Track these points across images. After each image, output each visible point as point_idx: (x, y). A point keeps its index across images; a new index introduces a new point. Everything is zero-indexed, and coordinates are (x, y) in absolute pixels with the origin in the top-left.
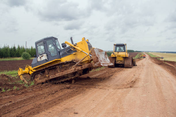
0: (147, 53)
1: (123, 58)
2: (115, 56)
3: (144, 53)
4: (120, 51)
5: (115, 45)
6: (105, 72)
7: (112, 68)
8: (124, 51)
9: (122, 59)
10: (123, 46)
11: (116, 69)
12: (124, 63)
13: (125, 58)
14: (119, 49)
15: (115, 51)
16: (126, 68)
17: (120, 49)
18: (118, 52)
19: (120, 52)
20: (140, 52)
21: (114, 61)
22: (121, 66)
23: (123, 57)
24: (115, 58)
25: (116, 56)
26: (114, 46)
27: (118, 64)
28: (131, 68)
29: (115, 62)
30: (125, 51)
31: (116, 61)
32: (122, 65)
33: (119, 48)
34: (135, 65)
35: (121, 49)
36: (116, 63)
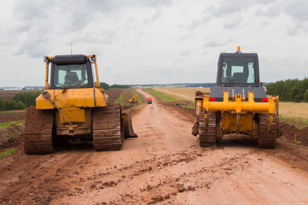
0: (149, 88)
1: (86, 112)
2: (52, 107)
3: (139, 91)
4: (73, 83)
5: (48, 60)
6: (15, 179)
7: (43, 158)
8: (86, 82)
9: (81, 117)
10: (84, 62)
11: (61, 159)
12: (89, 131)
13: (94, 112)
14: (67, 77)
15: (53, 86)
16: (100, 150)
17: (71, 78)
18: (65, 89)
19: (73, 87)
20: (126, 87)
21: (51, 126)
22: (78, 142)
23: (87, 109)
24: (53, 113)
25: (58, 105)
26: (45, 64)
27: (66, 136)
28: (118, 148)
29: (55, 128)
30: (91, 85)
31: (60, 126)
32: (83, 140)
33: (68, 71)
34: (131, 134)
35: (75, 75)
36: (58, 133)
